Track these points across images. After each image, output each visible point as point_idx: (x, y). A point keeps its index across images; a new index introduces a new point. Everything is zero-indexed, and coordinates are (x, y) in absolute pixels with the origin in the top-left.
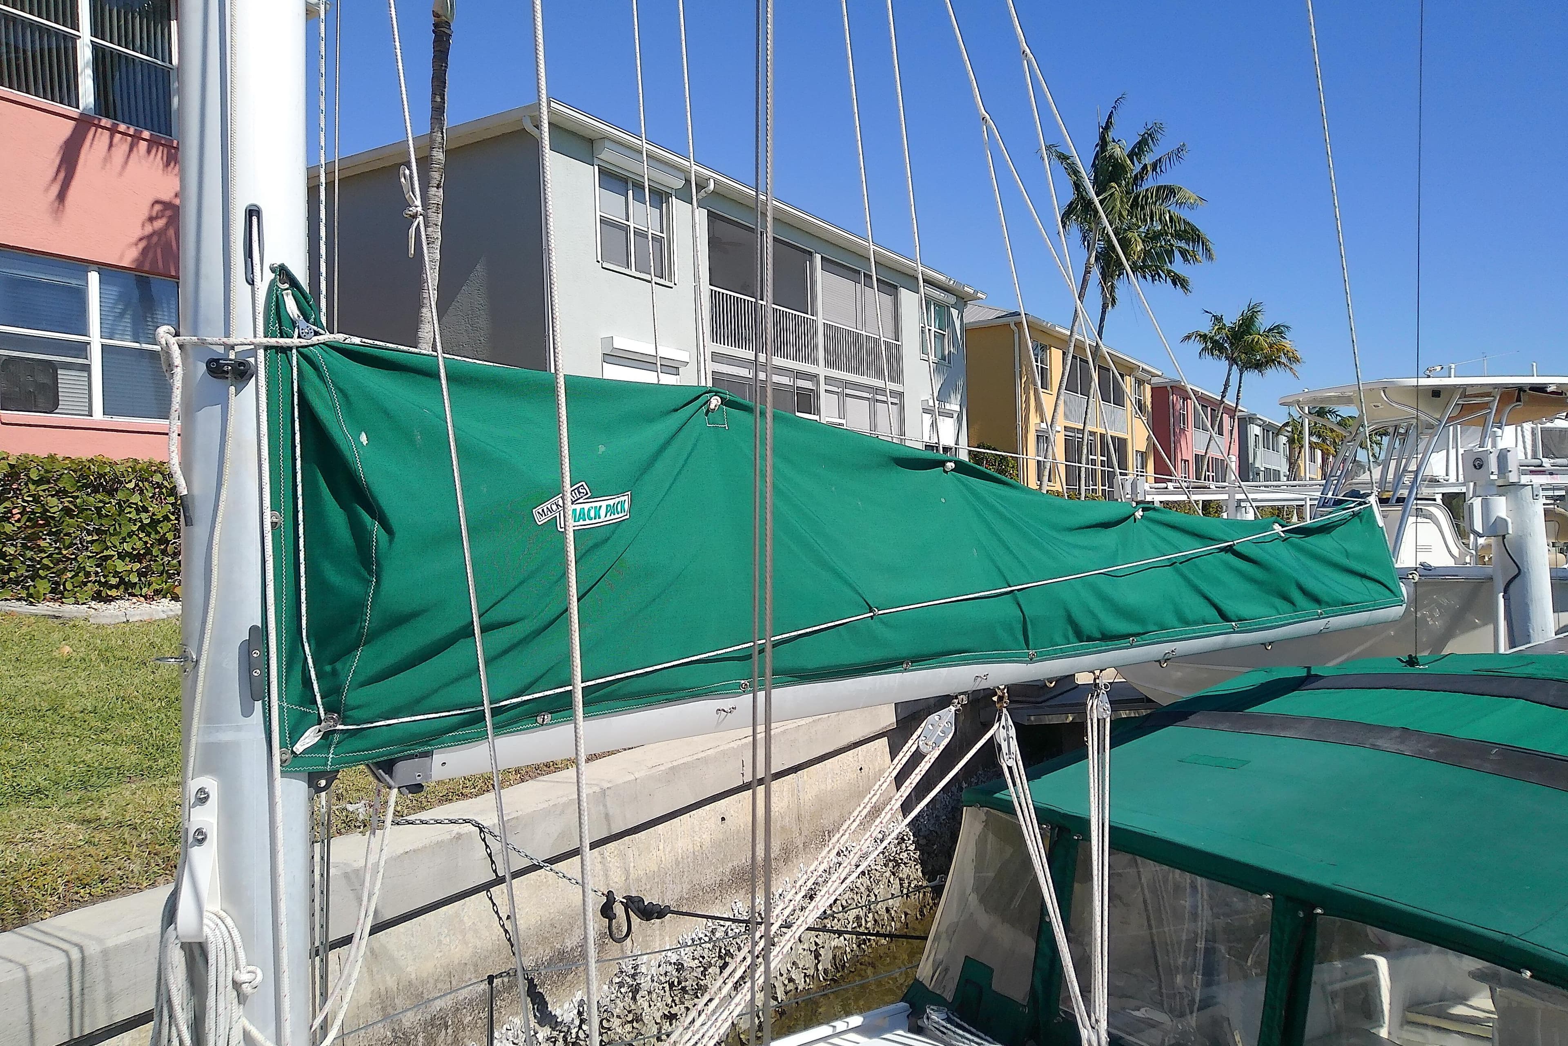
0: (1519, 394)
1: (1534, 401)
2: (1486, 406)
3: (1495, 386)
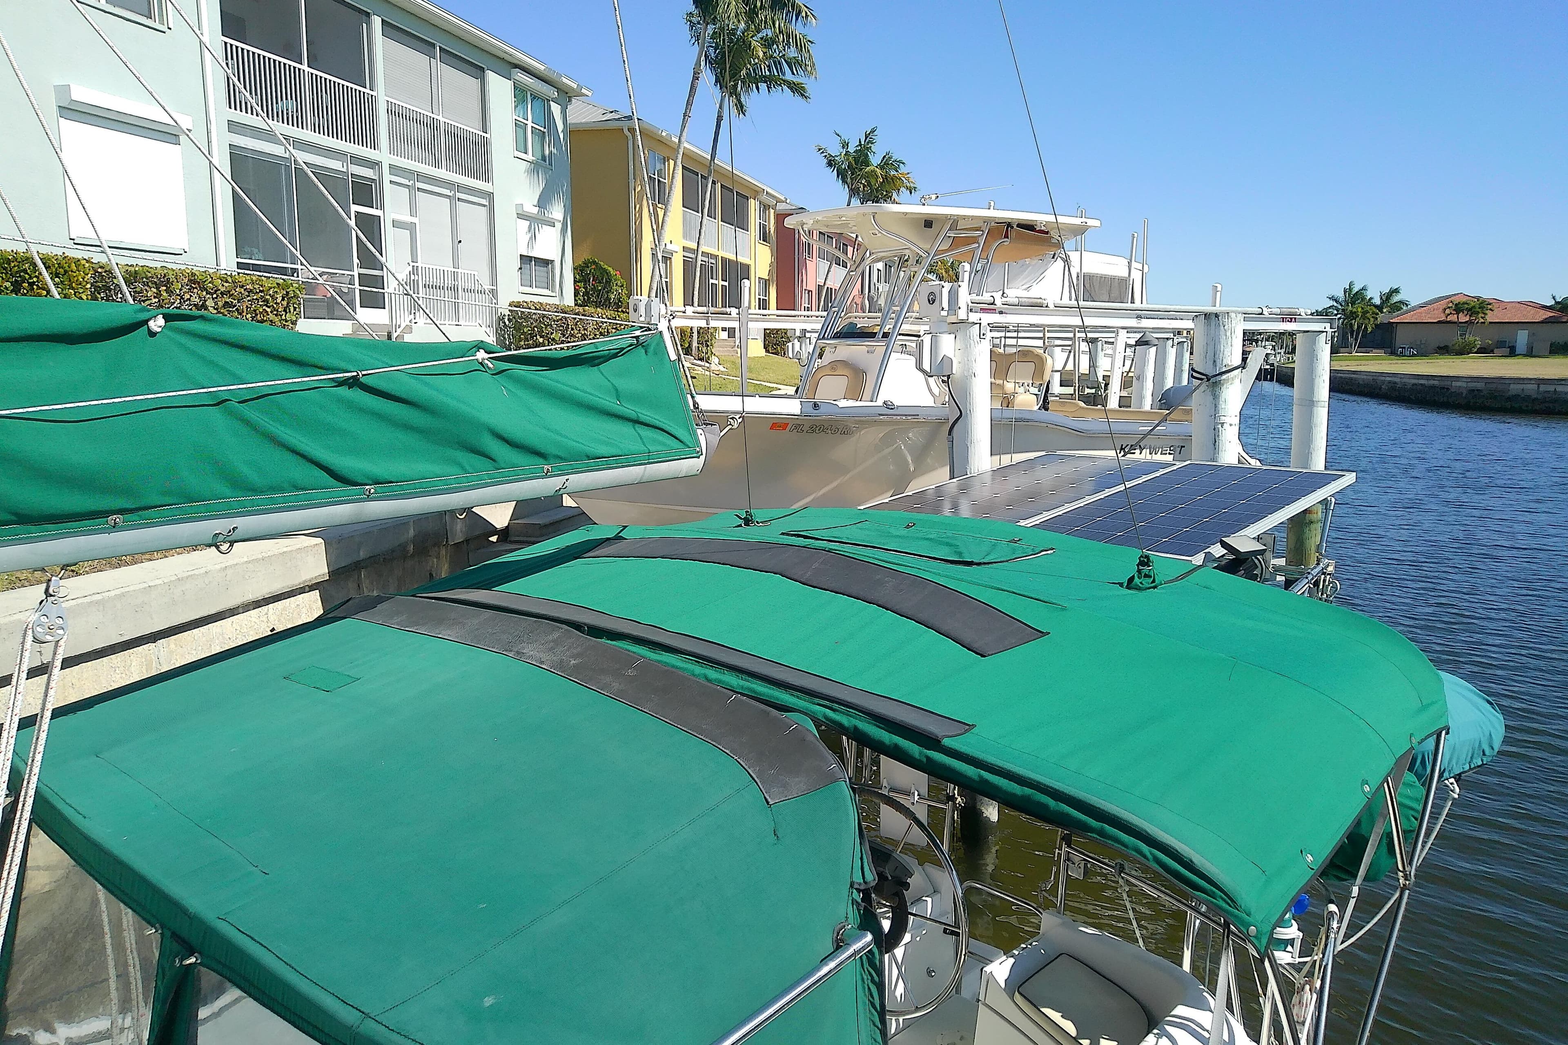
0: (1007, 228)
1: (1020, 237)
2: (975, 240)
3: (986, 220)
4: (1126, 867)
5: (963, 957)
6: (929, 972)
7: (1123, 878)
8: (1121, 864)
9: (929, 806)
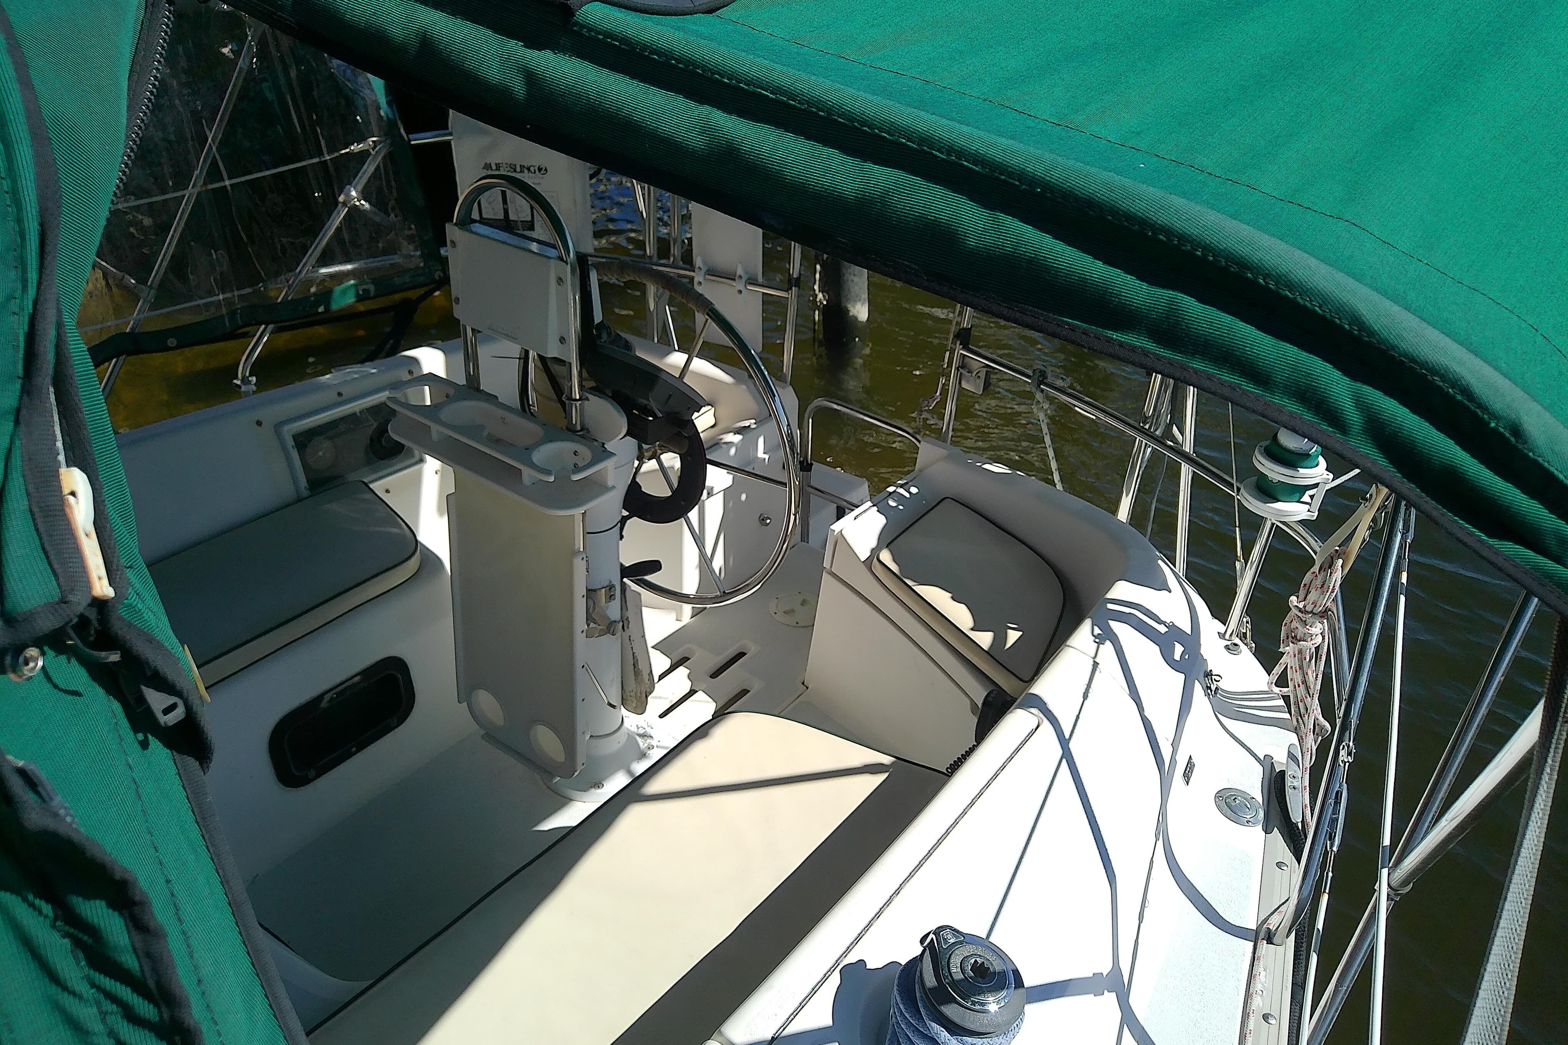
4: (1049, 375)
5: (792, 517)
6: (762, 520)
7: (1042, 391)
8: (1041, 371)
9: (763, 293)
